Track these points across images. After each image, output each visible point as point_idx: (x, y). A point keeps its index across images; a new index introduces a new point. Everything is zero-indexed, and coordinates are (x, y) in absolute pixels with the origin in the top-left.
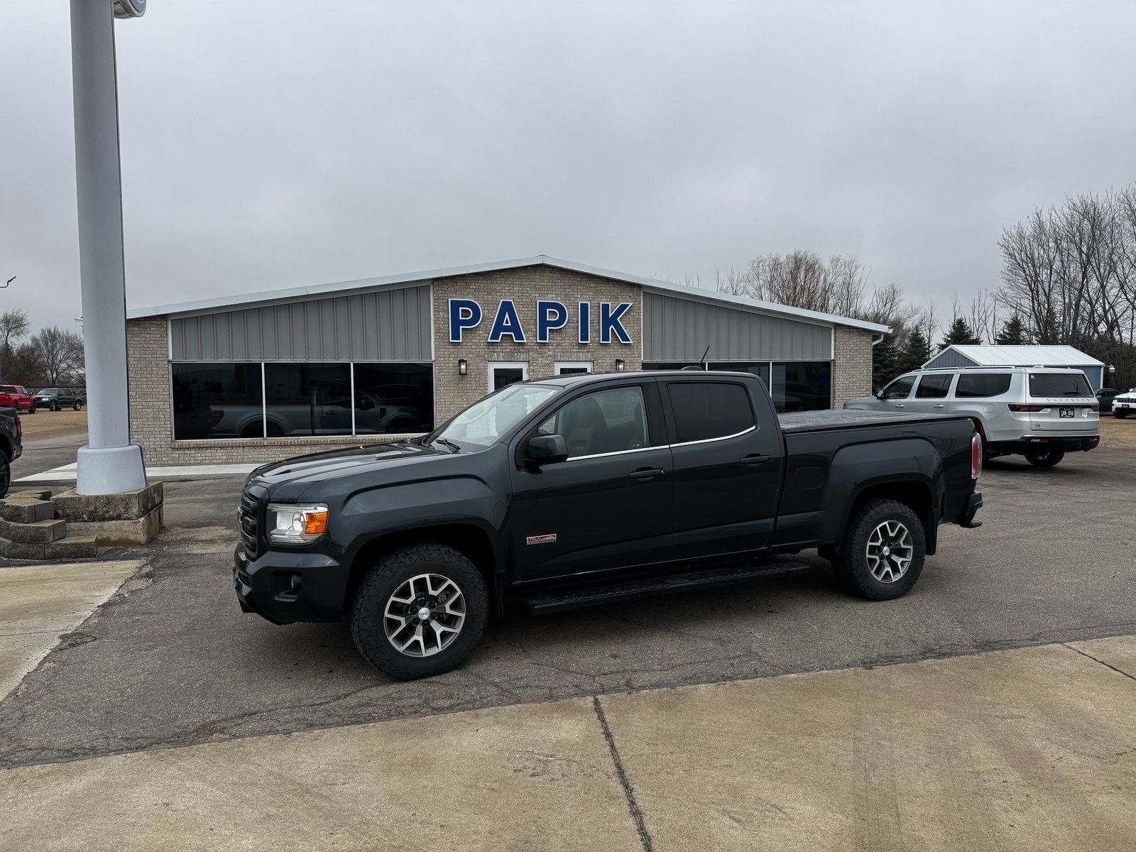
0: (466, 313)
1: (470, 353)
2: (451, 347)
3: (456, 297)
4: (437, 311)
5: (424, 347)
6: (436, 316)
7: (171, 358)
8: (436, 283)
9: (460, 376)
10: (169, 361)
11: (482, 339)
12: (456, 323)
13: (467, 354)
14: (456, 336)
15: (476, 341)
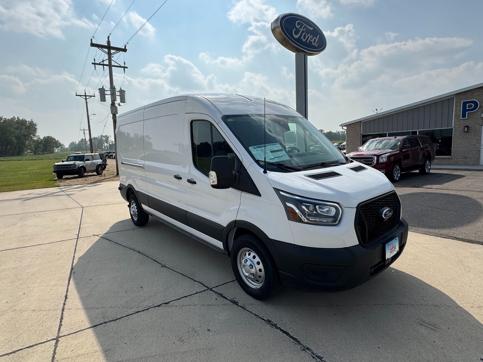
0: (471, 106)
1: (472, 123)
2: (462, 121)
3: (467, 100)
4: (456, 107)
5: (449, 122)
6: (456, 109)
7: (362, 133)
8: (457, 95)
9: (465, 133)
10: (361, 134)
11: (479, 116)
12: (465, 110)
13: (470, 123)
14: (464, 116)
15: (475, 117)
